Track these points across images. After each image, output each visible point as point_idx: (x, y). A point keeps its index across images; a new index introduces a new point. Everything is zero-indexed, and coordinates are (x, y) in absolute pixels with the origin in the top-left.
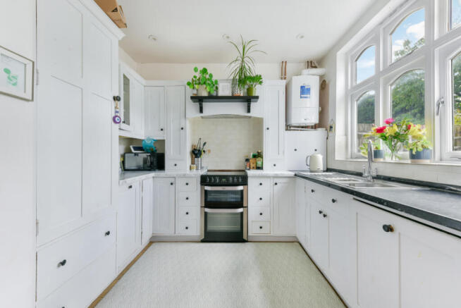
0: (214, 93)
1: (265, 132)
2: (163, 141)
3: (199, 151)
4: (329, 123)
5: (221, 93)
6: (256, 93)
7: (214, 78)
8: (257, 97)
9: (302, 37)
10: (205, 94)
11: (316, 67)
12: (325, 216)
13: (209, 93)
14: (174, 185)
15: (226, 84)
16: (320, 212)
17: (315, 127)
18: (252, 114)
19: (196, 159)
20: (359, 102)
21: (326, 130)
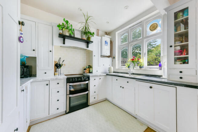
0: (73, 35)
1: (94, 57)
2: (35, 58)
3: (59, 64)
4: (113, 56)
5: (76, 36)
6: (91, 40)
7: (73, 28)
8: (92, 42)
9: (108, 23)
10: (67, 34)
11: (107, 35)
12: (123, 88)
13: (70, 34)
14: (48, 85)
15: (79, 32)
16: (121, 87)
17: (109, 57)
18: (89, 49)
19: (57, 69)
20: (122, 50)
21: (112, 58)
